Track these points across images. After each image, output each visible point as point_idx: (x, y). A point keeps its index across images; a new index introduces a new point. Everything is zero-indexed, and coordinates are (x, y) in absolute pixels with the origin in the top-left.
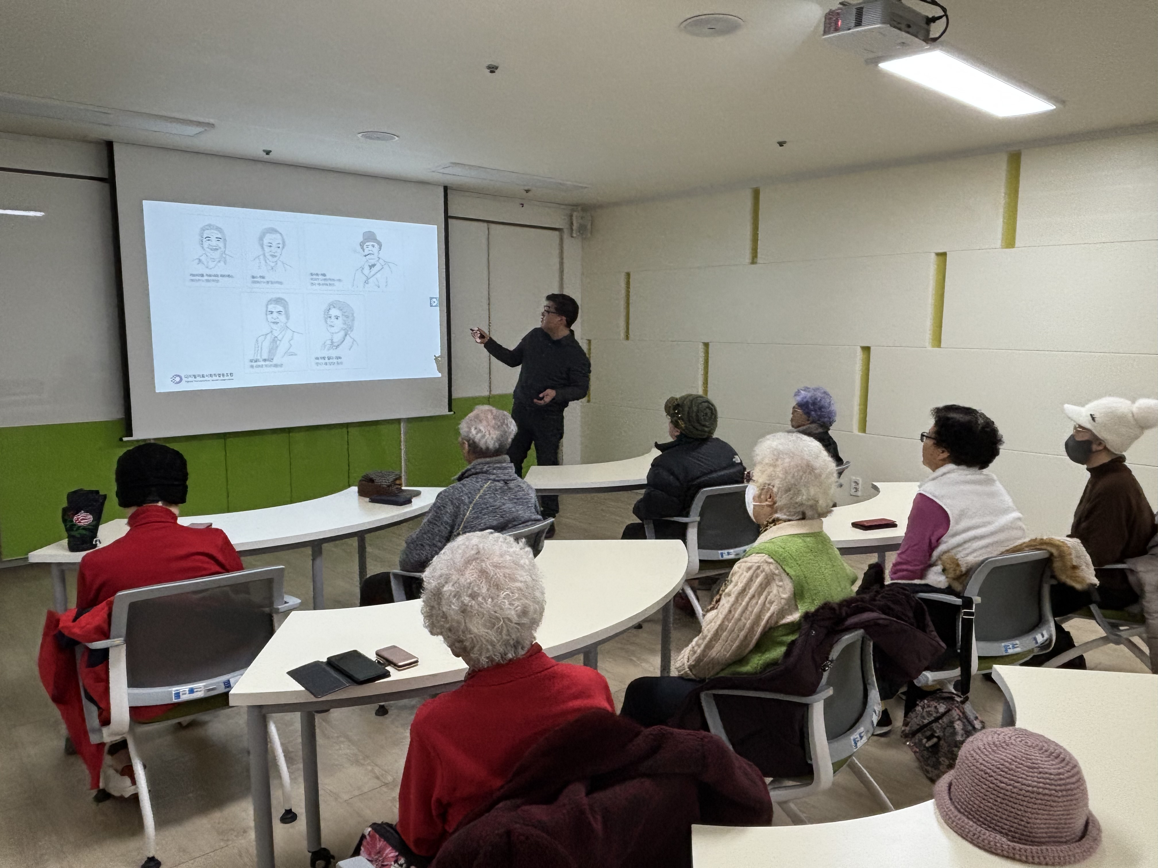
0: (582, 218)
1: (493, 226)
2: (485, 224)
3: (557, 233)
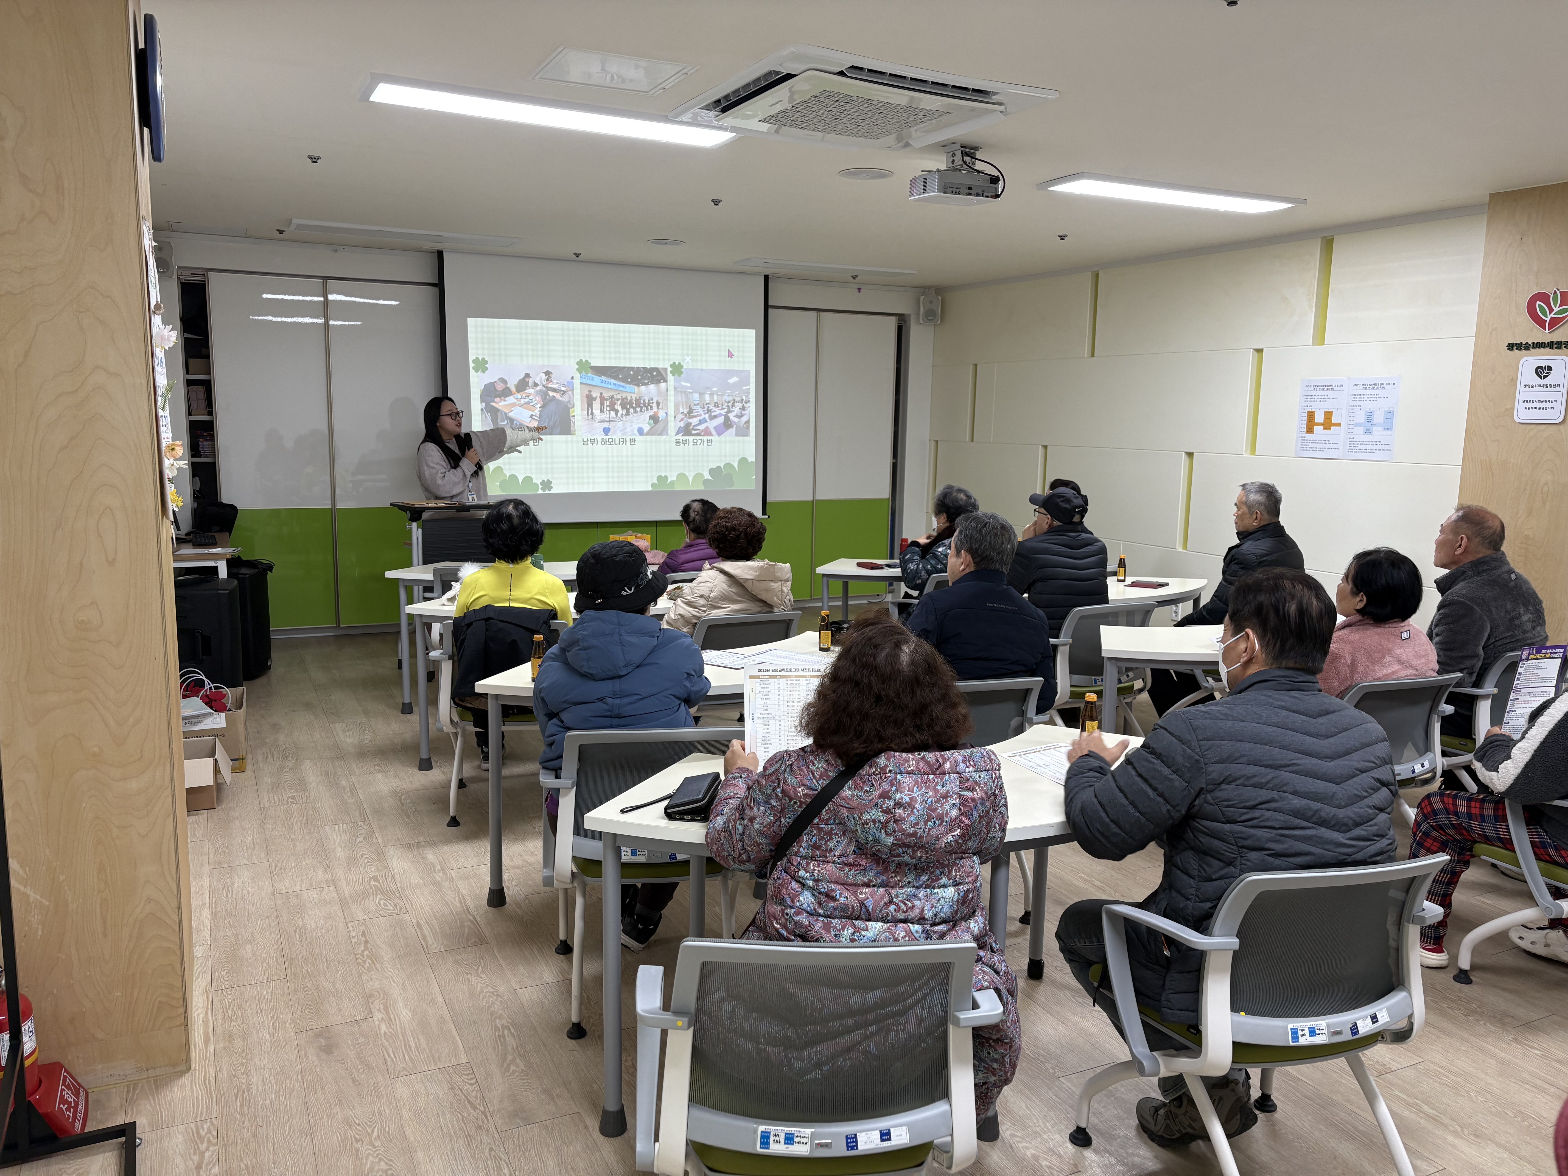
0: (931, 302)
1: (823, 314)
2: (814, 314)
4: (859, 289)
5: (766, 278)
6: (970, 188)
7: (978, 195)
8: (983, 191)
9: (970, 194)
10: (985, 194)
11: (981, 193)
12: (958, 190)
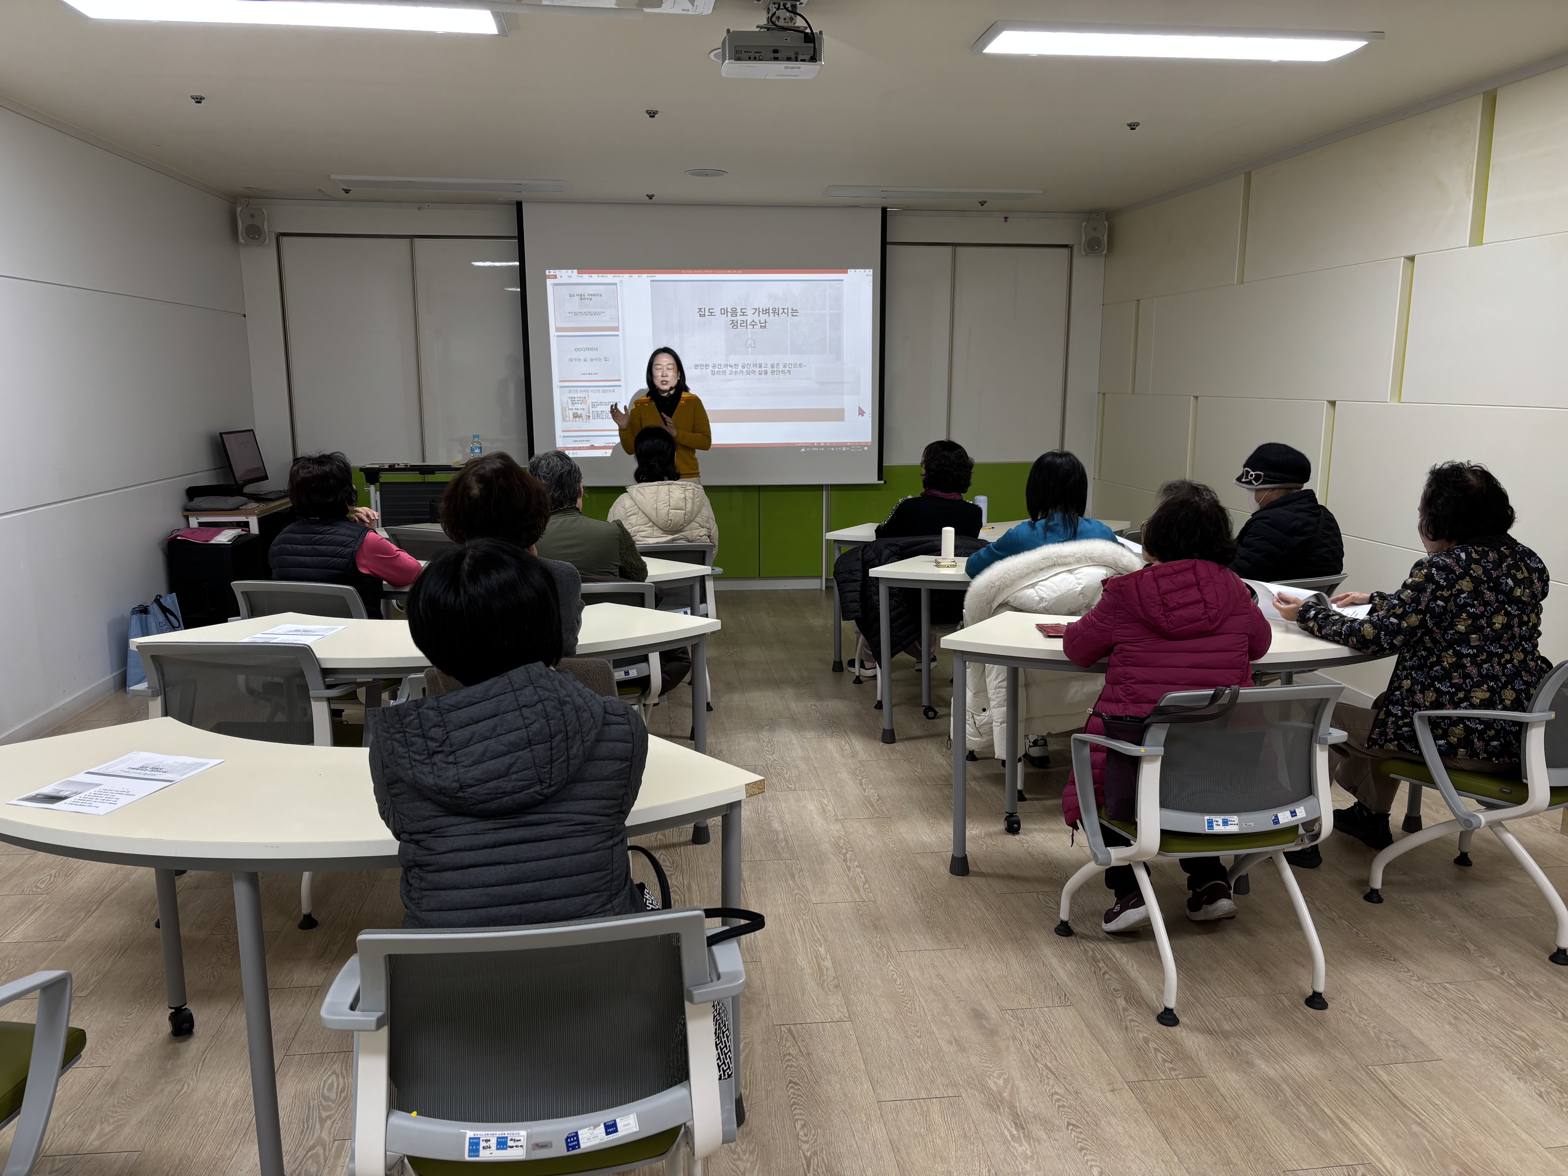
0: (1095, 229)
1: (960, 249)
2: (949, 249)
3: (1065, 251)
4: (1006, 218)
5: (884, 211)
6: (776, 51)
7: (789, 59)
8: (797, 54)
9: (776, 59)
10: (800, 57)
11: (793, 57)
12: (757, 55)
